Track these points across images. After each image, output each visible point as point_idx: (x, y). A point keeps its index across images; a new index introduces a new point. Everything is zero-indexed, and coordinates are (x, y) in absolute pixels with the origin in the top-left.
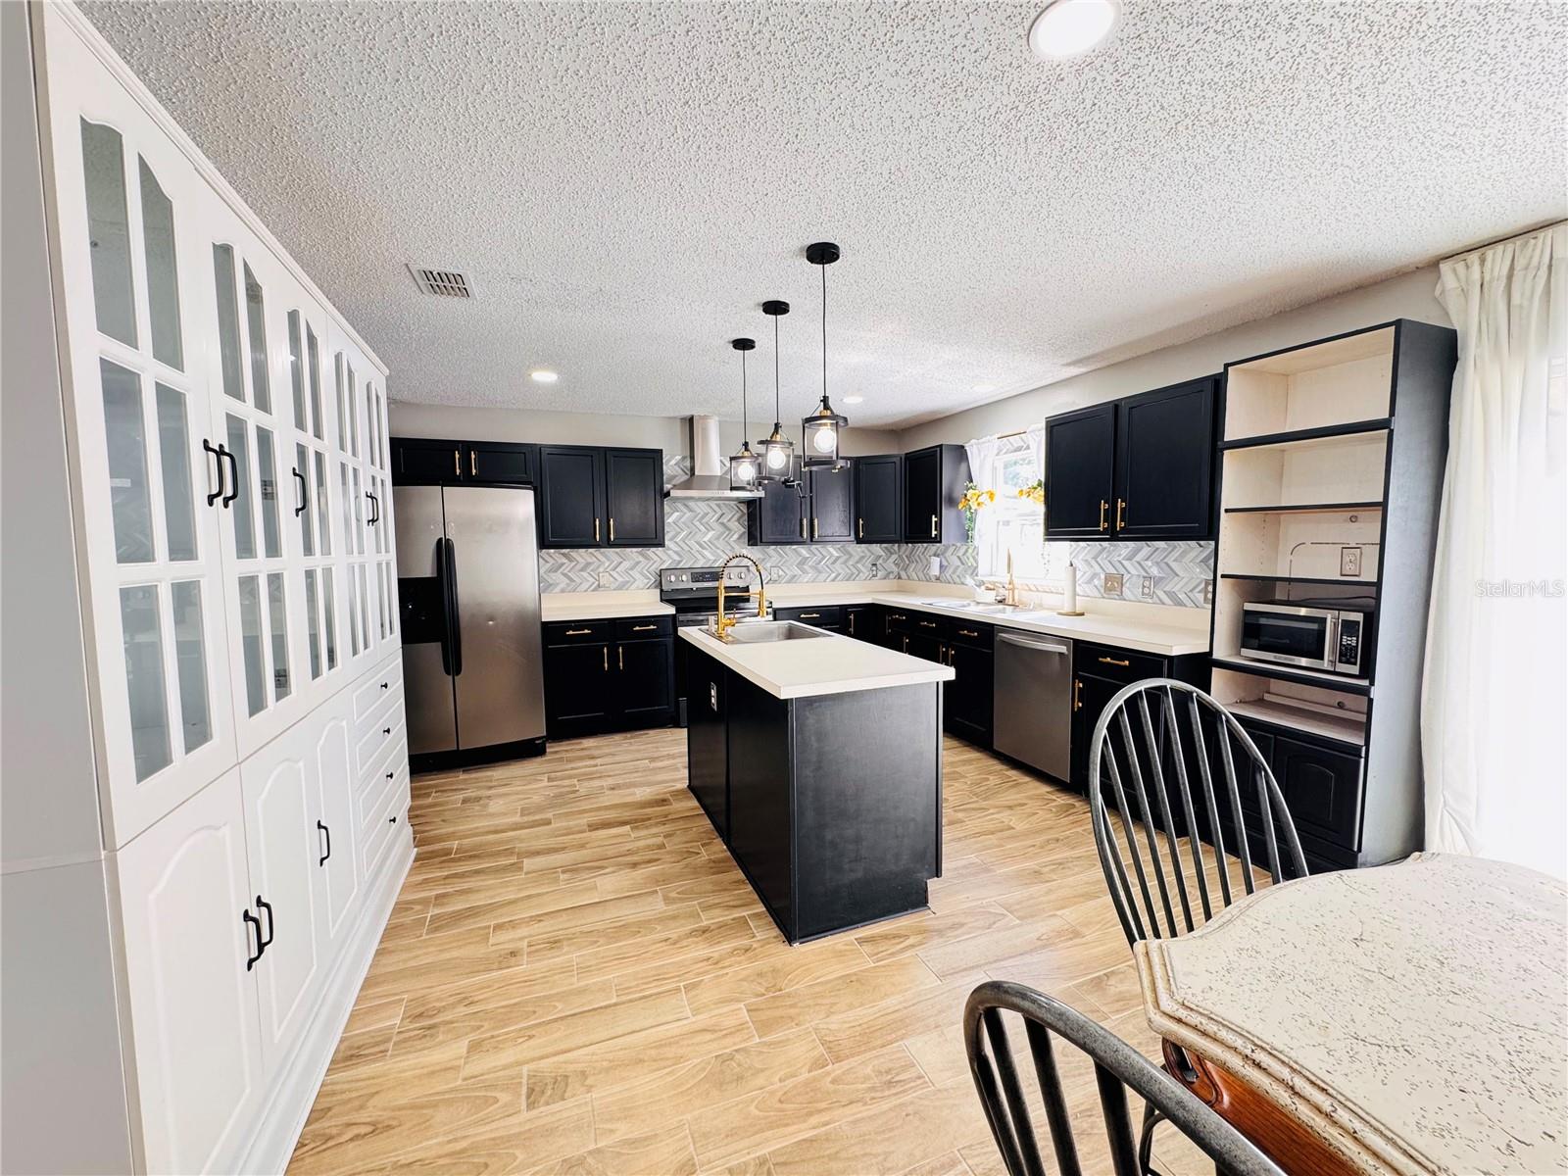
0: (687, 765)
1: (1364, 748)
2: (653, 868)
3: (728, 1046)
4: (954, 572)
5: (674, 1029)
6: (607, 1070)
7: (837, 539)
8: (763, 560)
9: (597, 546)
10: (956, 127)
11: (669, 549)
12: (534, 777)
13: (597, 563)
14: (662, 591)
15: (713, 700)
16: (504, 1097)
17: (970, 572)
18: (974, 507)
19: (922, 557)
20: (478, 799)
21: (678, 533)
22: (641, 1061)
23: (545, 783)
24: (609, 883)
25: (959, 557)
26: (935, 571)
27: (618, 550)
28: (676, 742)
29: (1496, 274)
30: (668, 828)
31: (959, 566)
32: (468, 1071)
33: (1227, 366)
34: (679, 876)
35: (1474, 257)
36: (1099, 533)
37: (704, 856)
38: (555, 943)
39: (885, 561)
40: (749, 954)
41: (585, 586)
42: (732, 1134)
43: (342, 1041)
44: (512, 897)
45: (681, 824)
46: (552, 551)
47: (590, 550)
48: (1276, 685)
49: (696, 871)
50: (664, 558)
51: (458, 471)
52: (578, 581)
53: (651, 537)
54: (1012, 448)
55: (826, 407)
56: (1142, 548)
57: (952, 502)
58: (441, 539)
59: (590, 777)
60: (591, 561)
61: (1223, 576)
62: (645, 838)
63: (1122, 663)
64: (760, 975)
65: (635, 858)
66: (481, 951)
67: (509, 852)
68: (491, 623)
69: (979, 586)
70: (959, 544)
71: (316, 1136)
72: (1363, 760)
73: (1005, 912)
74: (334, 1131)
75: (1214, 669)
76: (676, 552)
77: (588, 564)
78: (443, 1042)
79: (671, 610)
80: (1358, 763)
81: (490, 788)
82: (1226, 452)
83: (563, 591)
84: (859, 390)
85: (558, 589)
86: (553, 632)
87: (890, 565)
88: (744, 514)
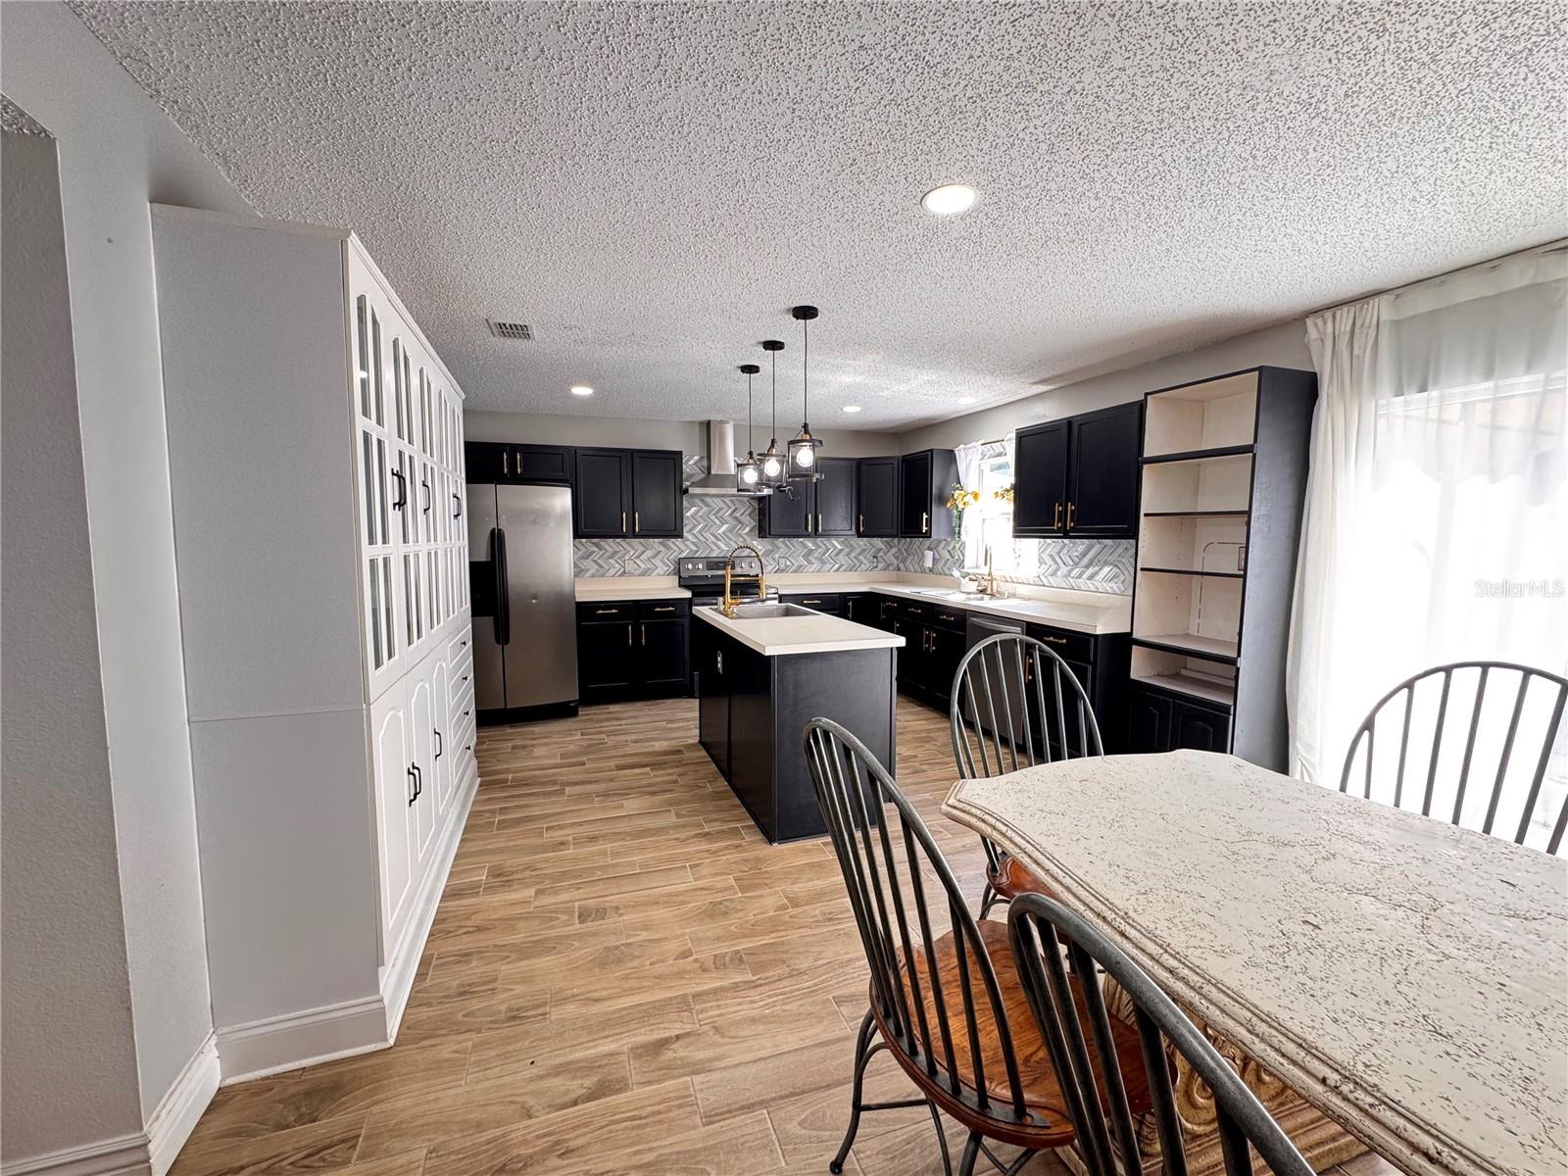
0: (698, 726)
1: (1232, 708)
2: (668, 796)
3: (719, 898)
4: (945, 565)
5: (681, 887)
6: (634, 907)
7: (841, 533)
8: (772, 551)
9: (624, 536)
10: (887, 245)
11: (688, 540)
12: (570, 732)
13: (623, 552)
14: (680, 577)
15: (719, 665)
16: (563, 917)
17: (957, 565)
18: (961, 506)
19: (918, 550)
20: (524, 747)
21: (695, 526)
22: (658, 903)
23: (579, 737)
24: (632, 805)
25: (949, 551)
26: (929, 563)
27: (642, 540)
28: (691, 710)
29: (1342, 330)
30: (681, 770)
31: (948, 560)
32: (537, 904)
33: (1147, 394)
34: (687, 802)
35: (1328, 314)
36: (1053, 531)
37: (709, 788)
38: (593, 839)
39: (886, 553)
40: (740, 849)
41: (612, 572)
42: (718, 939)
43: (446, 886)
44: (560, 810)
45: (691, 768)
46: (584, 540)
47: (618, 540)
48: (1191, 662)
49: (702, 799)
50: (683, 548)
51: (506, 470)
52: (606, 567)
53: (671, 529)
54: (994, 454)
55: (806, 432)
56: (1095, 544)
57: (943, 500)
58: (494, 529)
59: (615, 733)
60: (617, 549)
61: (1142, 569)
62: (663, 775)
63: (1061, 641)
64: (746, 861)
65: (654, 789)
66: (538, 841)
67: (555, 783)
68: (534, 601)
69: (964, 578)
70: (949, 539)
71: (440, 931)
72: (1231, 717)
73: (942, 830)
74: (452, 929)
75: (1134, 647)
76: (693, 543)
77: (615, 553)
78: (517, 889)
79: (688, 594)
80: (1228, 719)
81: (534, 739)
82: (1145, 466)
83: (593, 576)
84: (855, 402)
85: (588, 574)
86: (586, 610)
87: (890, 557)
88: (755, 508)
